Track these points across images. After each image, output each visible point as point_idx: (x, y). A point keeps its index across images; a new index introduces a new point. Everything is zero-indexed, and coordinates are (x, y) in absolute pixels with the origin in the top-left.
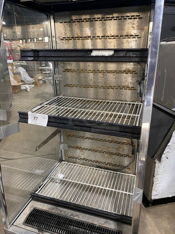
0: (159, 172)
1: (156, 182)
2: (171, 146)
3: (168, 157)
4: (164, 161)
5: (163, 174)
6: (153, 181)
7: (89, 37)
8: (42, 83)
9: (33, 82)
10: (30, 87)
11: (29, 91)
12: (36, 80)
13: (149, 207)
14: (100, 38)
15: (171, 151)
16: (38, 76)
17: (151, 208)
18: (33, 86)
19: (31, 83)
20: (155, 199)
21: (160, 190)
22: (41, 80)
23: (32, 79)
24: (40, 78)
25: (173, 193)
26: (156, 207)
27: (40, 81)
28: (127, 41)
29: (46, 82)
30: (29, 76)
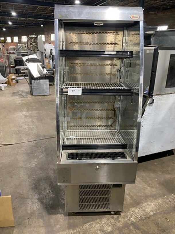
7: (88, 43)
8: (15, 82)
9: (6, 81)
10: (4, 86)
11: (4, 90)
12: (10, 79)
14: (93, 43)
15: (144, 121)
16: (11, 75)
18: (6, 85)
19: (4, 82)
22: (14, 79)
23: (5, 78)
24: (13, 77)
27: (13, 81)
28: (111, 46)
29: (19, 82)
30: (2, 76)
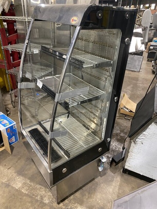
0: (133, 151)
1: (130, 157)
2: (147, 135)
3: (143, 143)
4: (139, 144)
5: (136, 154)
6: (128, 155)
13: (126, 174)
15: (146, 139)
17: (126, 175)
20: (128, 169)
21: (133, 165)
25: (144, 173)
26: (131, 177)
